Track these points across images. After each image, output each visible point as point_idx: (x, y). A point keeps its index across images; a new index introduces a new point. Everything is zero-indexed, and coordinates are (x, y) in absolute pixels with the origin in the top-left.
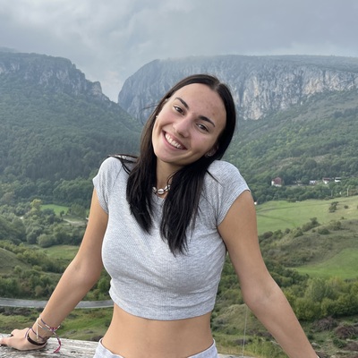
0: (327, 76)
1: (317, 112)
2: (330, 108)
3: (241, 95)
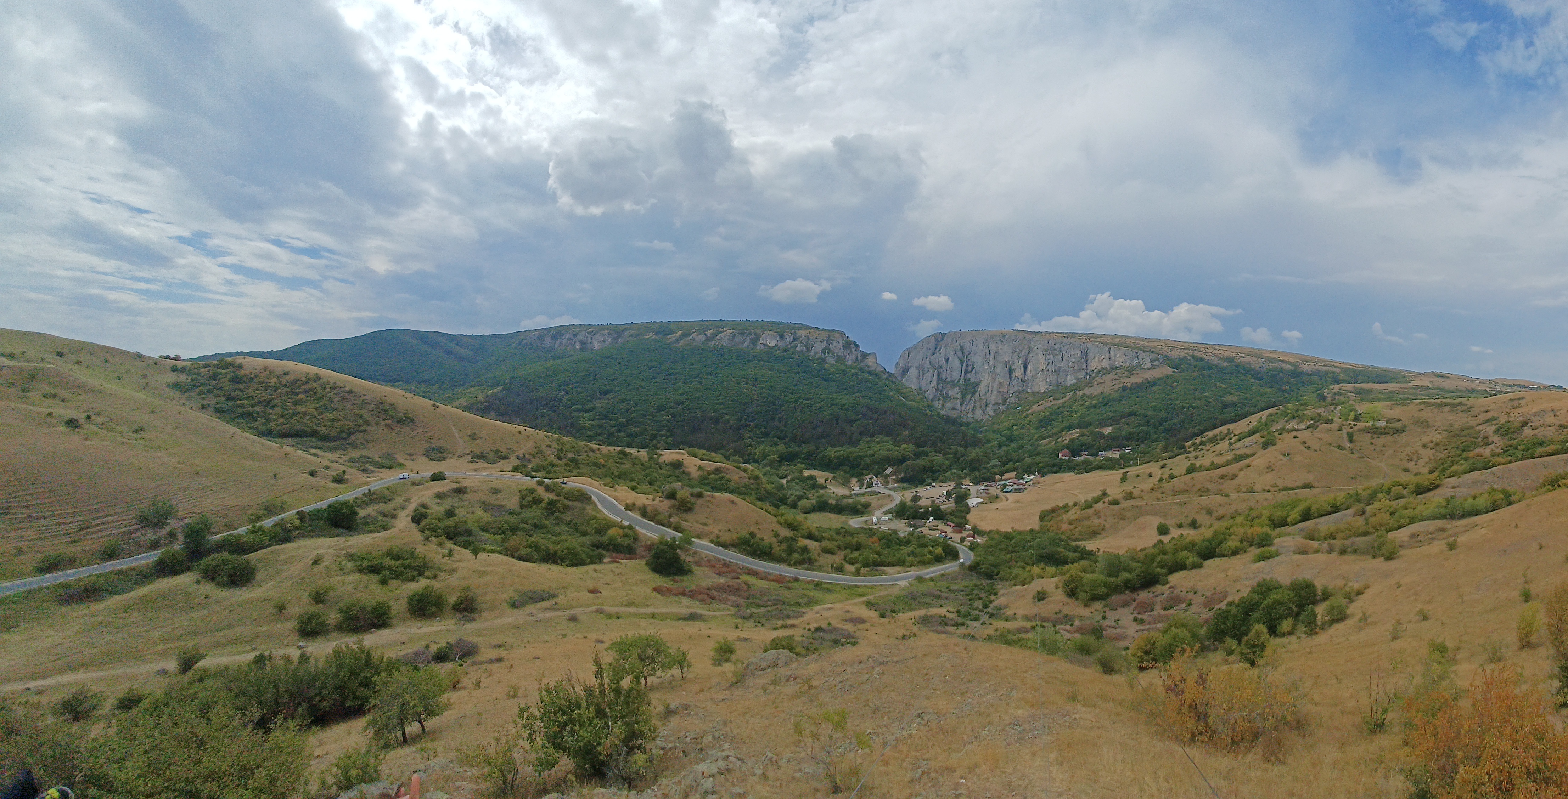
0: (1112, 353)
1: (1103, 385)
2: (1117, 382)
3: (1025, 367)
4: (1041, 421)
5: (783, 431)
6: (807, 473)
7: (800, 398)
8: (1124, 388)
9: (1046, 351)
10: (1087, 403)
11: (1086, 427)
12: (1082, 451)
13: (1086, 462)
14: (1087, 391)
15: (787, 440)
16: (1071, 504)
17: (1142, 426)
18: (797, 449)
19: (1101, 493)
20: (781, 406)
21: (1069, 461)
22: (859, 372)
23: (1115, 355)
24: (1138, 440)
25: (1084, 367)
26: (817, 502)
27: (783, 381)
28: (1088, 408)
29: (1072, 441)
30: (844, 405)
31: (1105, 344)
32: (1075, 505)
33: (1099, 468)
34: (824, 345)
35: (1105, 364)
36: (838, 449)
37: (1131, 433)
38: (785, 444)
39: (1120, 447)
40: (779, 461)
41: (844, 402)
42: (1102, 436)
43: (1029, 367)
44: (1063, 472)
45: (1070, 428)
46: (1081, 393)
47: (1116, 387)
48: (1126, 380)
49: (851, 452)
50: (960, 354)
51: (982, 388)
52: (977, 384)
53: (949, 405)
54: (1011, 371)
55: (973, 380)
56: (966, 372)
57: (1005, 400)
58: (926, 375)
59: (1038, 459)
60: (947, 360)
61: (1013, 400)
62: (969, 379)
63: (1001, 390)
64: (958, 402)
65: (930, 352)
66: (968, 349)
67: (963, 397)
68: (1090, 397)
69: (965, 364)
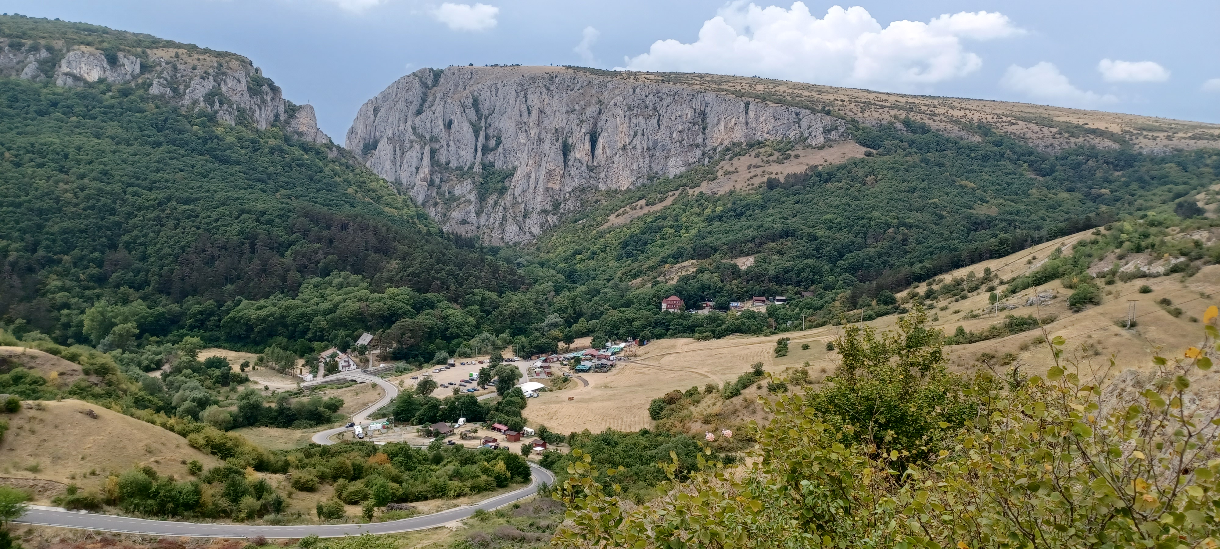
0: (752, 114)
1: (734, 177)
2: (759, 171)
3: (594, 142)
4: (626, 244)
5: (138, 272)
6: (203, 356)
7: (169, 199)
8: (772, 185)
9: (630, 108)
10: (708, 211)
11: (707, 256)
12: (703, 299)
13: (711, 319)
14: (705, 188)
15: (148, 290)
16: (702, 389)
17: (807, 257)
18: (175, 308)
19: (752, 370)
20: (130, 215)
21: (682, 316)
22: (285, 147)
23: (757, 118)
24: (798, 284)
25: (699, 140)
26: (241, 408)
27: (125, 161)
28: (710, 220)
29: (684, 280)
30: (263, 213)
31: (739, 94)
32: (710, 389)
33: (739, 329)
34: (210, 84)
35: (738, 135)
36: (262, 302)
37: (787, 271)
38: (144, 298)
39: (767, 294)
40: (139, 337)
41: (261, 206)
42: (736, 272)
43: (601, 141)
44: (672, 336)
45: (678, 257)
46: (697, 190)
47: (757, 181)
48: (775, 168)
49: (288, 308)
50: (472, 113)
51: (517, 184)
52: (510, 174)
53: (456, 215)
54: (566, 149)
55: (498, 165)
56: (486, 150)
57: (556, 206)
58: (408, 155)
59: (630, 313)
60: (449, 125)
61: (570, 205)
62: (492, 164)
63: (550, 185)
64: (472, 208)
65: (413, 108)
66: (487, 104)
67: (482, 198)
68: (714, 199)
69: (482, 134)
